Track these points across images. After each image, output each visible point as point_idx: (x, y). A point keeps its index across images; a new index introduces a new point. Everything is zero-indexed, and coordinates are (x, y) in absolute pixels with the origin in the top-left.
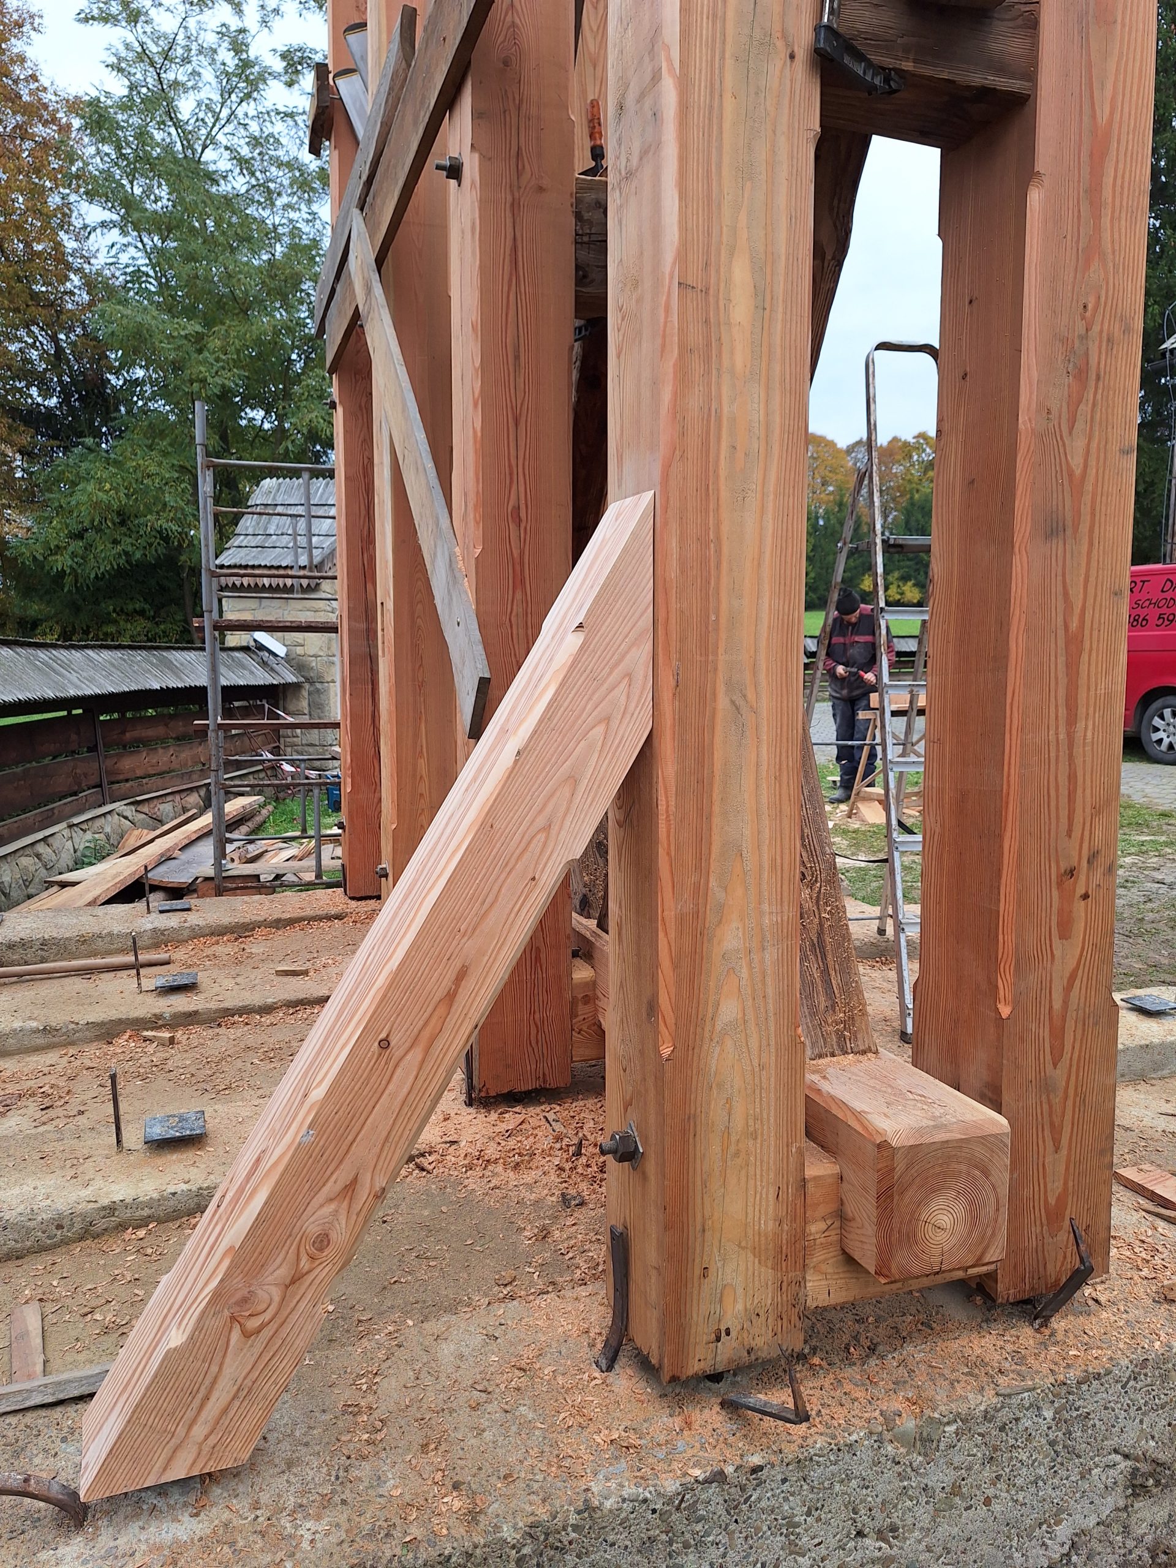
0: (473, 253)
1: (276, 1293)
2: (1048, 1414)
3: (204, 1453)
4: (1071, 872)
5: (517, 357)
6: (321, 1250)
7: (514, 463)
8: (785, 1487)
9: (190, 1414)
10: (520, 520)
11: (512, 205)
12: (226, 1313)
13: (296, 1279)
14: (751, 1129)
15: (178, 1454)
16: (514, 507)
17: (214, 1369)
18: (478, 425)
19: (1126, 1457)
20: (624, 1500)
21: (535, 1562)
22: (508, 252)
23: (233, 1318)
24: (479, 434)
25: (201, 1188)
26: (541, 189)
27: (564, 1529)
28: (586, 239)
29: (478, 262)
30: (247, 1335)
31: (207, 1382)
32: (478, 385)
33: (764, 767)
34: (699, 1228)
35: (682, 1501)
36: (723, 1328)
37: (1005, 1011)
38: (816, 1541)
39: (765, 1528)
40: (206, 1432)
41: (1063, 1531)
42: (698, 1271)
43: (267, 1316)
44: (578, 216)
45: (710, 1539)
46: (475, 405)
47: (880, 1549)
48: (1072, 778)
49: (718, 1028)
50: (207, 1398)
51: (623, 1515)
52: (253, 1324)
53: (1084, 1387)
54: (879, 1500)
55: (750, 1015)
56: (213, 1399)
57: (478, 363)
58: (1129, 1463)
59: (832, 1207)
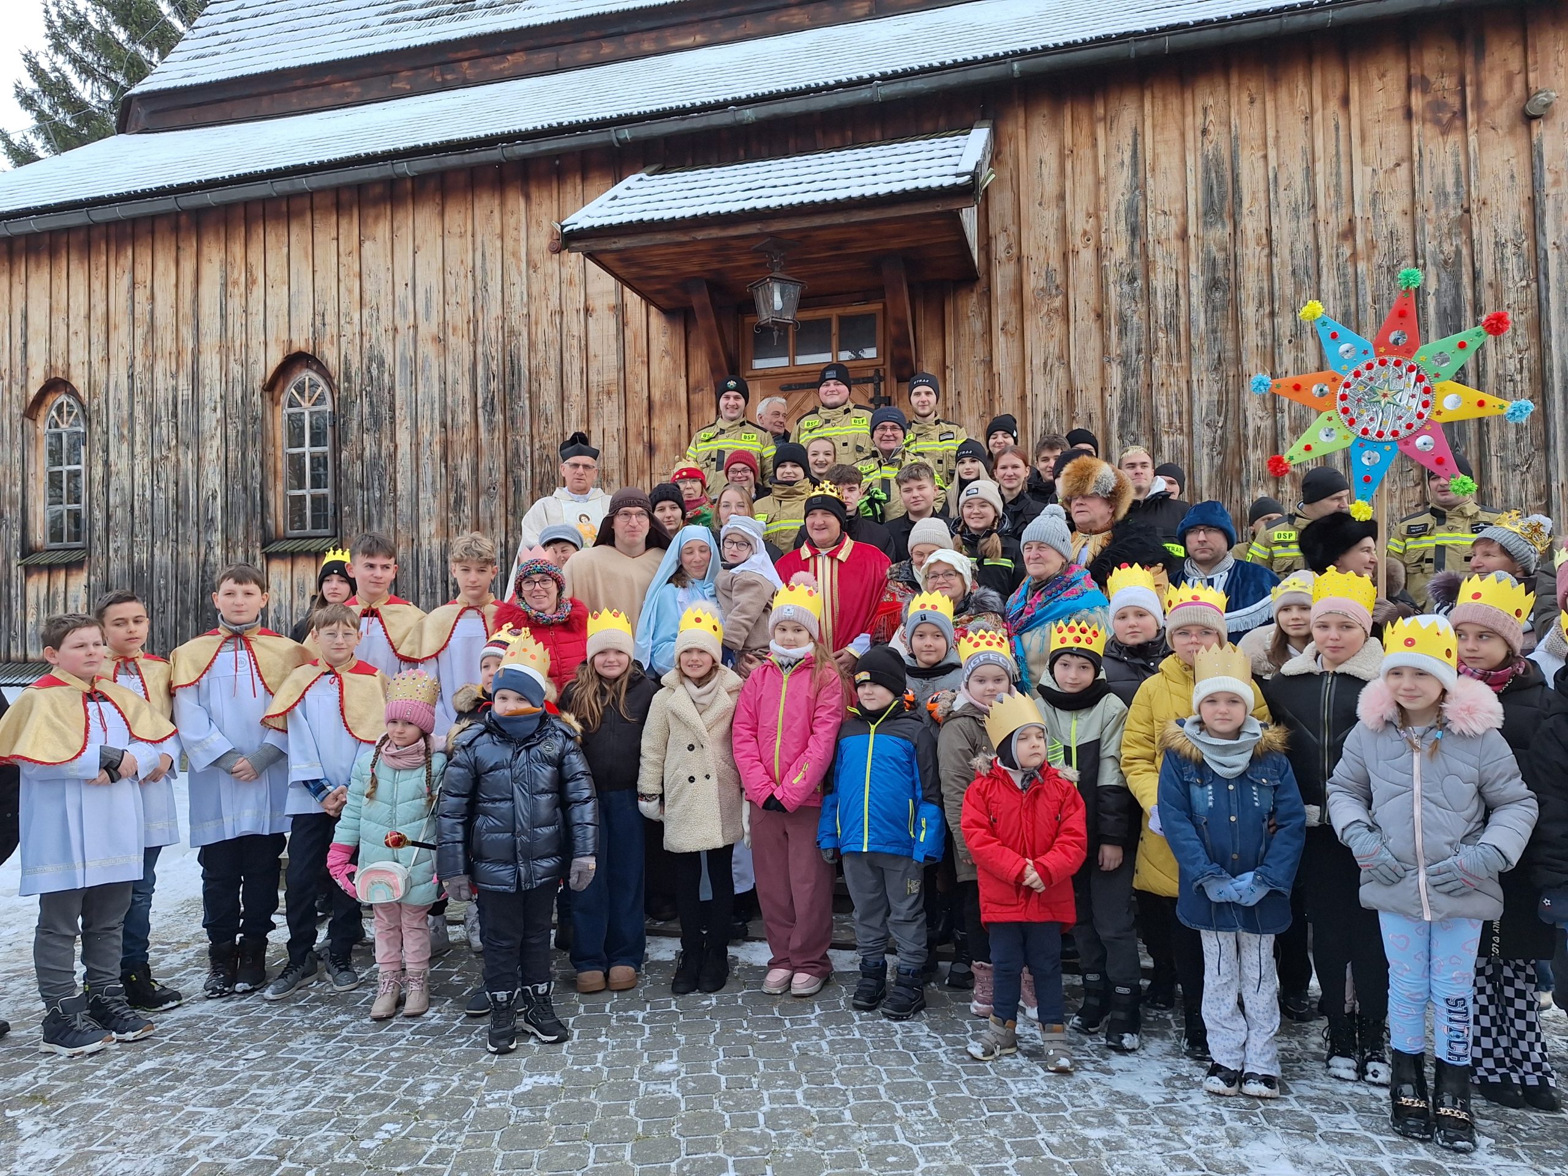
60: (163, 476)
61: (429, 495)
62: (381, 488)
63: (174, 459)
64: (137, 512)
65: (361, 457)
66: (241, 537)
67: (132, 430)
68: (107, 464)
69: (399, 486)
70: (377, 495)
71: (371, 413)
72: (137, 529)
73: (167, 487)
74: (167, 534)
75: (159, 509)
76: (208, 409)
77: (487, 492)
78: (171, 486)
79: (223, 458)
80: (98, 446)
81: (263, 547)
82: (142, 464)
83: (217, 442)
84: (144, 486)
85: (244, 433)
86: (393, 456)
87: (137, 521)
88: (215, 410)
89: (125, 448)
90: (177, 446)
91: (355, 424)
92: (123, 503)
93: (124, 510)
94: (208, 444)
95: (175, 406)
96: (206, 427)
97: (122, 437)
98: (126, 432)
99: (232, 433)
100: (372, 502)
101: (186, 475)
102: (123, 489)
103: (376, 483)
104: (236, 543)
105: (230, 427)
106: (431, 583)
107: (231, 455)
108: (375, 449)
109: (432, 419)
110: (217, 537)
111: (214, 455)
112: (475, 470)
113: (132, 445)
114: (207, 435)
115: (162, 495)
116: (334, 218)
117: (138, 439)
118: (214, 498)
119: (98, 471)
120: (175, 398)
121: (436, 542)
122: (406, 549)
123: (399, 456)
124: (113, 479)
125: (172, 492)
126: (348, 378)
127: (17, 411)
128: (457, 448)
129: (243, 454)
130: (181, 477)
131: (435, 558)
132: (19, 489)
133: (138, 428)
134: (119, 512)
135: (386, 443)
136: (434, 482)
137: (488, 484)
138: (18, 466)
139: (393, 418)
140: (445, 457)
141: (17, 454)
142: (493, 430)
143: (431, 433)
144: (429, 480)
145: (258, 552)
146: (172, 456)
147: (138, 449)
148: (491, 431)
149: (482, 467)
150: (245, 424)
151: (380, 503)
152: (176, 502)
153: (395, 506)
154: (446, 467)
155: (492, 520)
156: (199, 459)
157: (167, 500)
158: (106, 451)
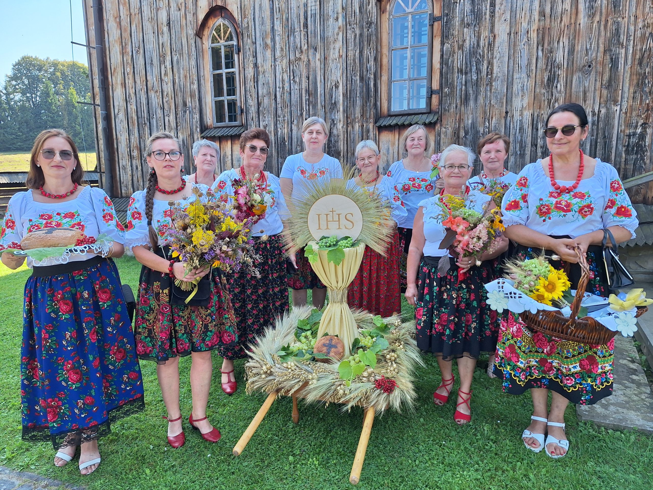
60: (298, 73)
61: (524, 75)
62: (479, 71)
63: (306, 59)
64: (279, 99)
65: (461, 47)
66: (358, 114)
67: (273, 40)
68: (256, 65)
69: (495, 69)
70: (474, 77)
71: (472, 11)
72: (279, 112)
73: (300, 80)
74: (302, 114)
75: (295, 97)
76: (331, 20)
77: (581, 70)
78: (304, 80)
79: (344, 56)
80: (248, 53)
81: (376, 122)
82: (282, 64)
83: (339, 44)
84: (283, 81)
85: (361, 35)
86: (491, 45)
87: (279, 106)
88: (337, 19)
89: (269, 53)
90: (308, 49)
91: (457, 21)
92: (269, 93)
93: (270, 98)
94: (332, 46)
95: (306, 19)
96: (330, 34)
97: (266, 46)
98: (269, 41)
99: (350, 36)
100: (469, 85)
101: (315, 71)
102: (268, 83)
103: (474, 69)
104: (354, 120)
105: (349, 32)
106: (521, 147)
107: (350, 54)
108: (474, 40)
109: (531, 10)
110: (340, 116)
111: (337, 55)
112: (572, 51)
113: (274, 50)
114: (331, 39)
115: (297, 87)
117: (278, 46)
118: (337, 87)
119: (250, 72)
120: (306, 12)
121: (527, 114)
122: (499, 120)
123: (497, 45)
124: (261, 76)
125: (304, 85)
127: (191, 32)
128: (555, 33)
129: (361, 52)
130: (311, 73)
131: (526, 126)
132: (195, 86)
133: (277, 38)
134: (266, 101)
135: (485, 34)
136: (529, 64)
137: (583, 62)
138: (194, 71)
139: (493, 13)
140: (540, 43)
141: (193, 63)
142: (594, 15)
143: (529, 22)
144: (525, 62)
145: (371, 126)
146: (304, 57)
147: (278, 54)
148: (591, 16)
149: (578, 48)
150: (362, 28)
151: (477, 84)
152: (308, 91)
153: (491, 86)
154: (543, 50)
155: (585, 93)
156: (325, 58)
157: (301, 90)
158: (255, 56)
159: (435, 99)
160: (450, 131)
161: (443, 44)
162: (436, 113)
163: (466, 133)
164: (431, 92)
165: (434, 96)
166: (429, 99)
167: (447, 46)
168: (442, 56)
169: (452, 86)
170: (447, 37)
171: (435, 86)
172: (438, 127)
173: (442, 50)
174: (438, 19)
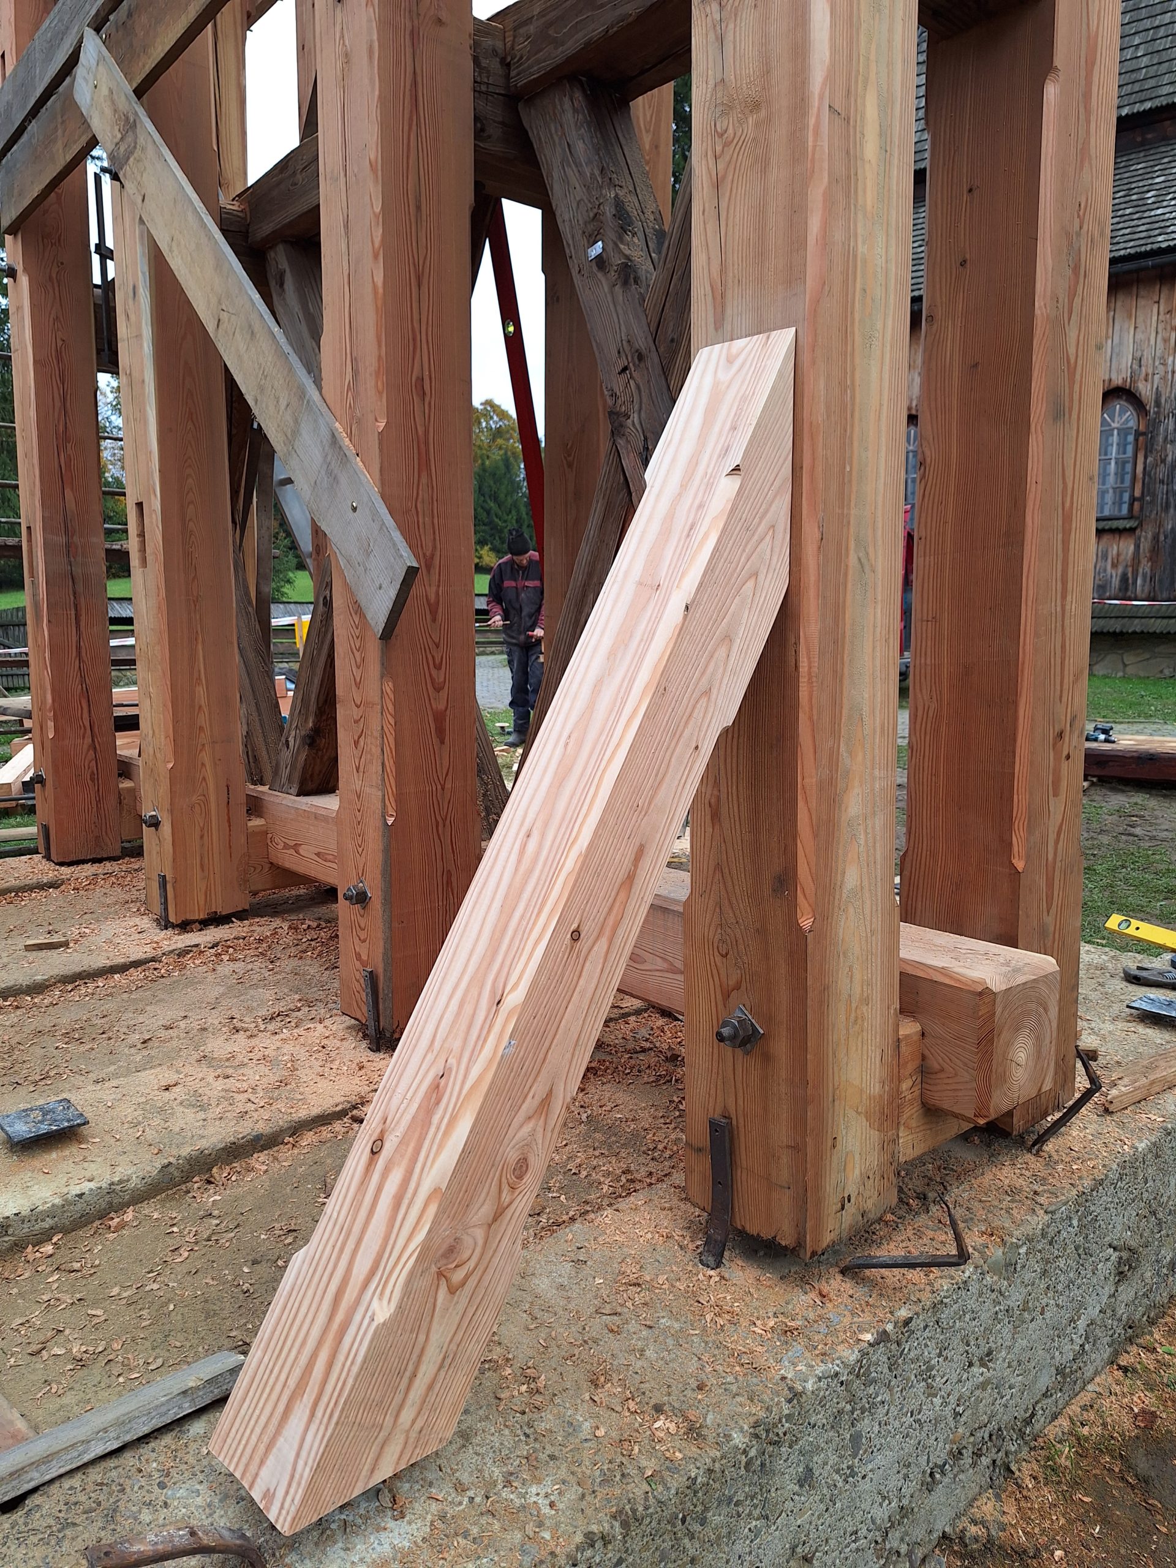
0: (372, 80)
1: (479, 1234)
2: (1075, 1223)
3: (411, 1440)
4: (1061, 735)
5: (418, 208)
6: (520, 1177)
7: (416, 325)
8: (927, 1334)
9: (398, 1398)
10: (424, 394)
11: (412, 33)
12: (434, 1269)
13: (498, 1215)
14: (865, 995)
15: (386, 1449)
16: (418, 378)
17: (422, 1338)
18: (379, 279)
19: (1115, 1249)
20: (820, 1379)
21: (759, 1462)
22: (408, 87)
23: (440, 1274)
24: (381, 291)
25: (112, 1184)
26: (440, 22)
27: (780, 1421)
28: (484, 88)
29: (377, 93)
30: (452, 1291)
31: (414, 1357)
32: (378, 233)
33: (878, 630)
34: (831, 1099)
35: (861, 1367)
36: (846, 1196)
37: (1020, 865)
38: (945, 1379)
39: (913, 1377)
40: (412, 1416)
41: (1082, 1324)
42: (830, 1143)
43: (472, 1264)
44: (476, 60)
45: (879, 1399)
46: (376, 257)
47: (982, 1374)
48: (1063, 647)
49: (844, 896)
50: (414, 1375)
51: (822, 1394)
52: (458, 1276)
53: (1094, 1193)
54: (982, 1329)
55: (866, 883)
56: (420, 1375)
57: (378, 208)
58: (1117, 1254)
59: (918, 1062)
65: (1163, 461)
91: (1161, 439)
100: (1170, 495)
116: (1158, 287)
126: (1158, 404)
159: (1137, 505)
160: (1150, 536)
161: (1146, 458)
162: (1137, 518)
163: (1166, 537)
164: (1133, 499)
165: (1136, 503)
166: (1131, 506)
167: (1150, 459)
168: (1145, 468)
169: (1154, 495)
170: (1151, 452)
171: (1137, 494)
172: (1138, 532)
173: (1145, 463)
174: (1143, 434)
